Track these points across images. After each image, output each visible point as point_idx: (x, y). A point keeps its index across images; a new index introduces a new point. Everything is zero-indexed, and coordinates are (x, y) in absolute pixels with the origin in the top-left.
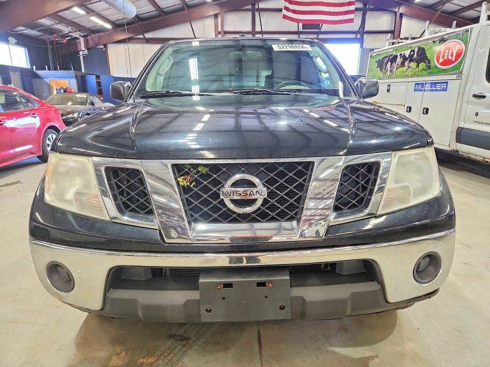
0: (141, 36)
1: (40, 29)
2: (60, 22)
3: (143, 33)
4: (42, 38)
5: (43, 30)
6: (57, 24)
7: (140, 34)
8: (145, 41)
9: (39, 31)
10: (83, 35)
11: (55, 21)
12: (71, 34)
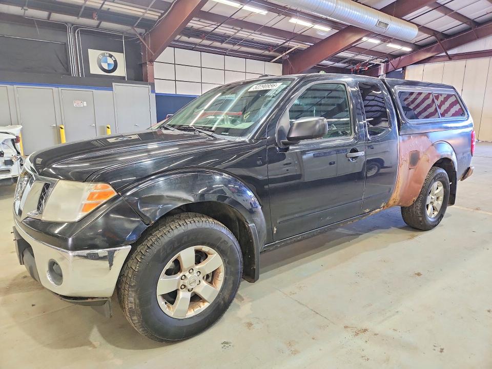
0: (444, 54)
1: (343, 61)
2: (360, 53)
3: (446, 51)
4: (349, 68)
5: (347, 62)
6: (357, 55)
7: (443, 52)
8: (447, 58)
9: (345, 63)
10: (384, 60)
11: (355, 53)
12: (372, 62)
